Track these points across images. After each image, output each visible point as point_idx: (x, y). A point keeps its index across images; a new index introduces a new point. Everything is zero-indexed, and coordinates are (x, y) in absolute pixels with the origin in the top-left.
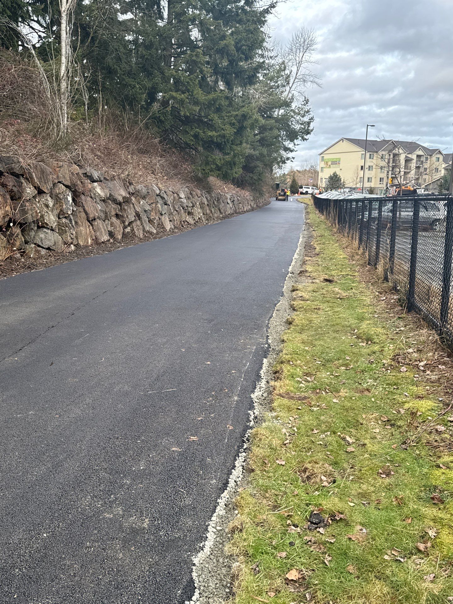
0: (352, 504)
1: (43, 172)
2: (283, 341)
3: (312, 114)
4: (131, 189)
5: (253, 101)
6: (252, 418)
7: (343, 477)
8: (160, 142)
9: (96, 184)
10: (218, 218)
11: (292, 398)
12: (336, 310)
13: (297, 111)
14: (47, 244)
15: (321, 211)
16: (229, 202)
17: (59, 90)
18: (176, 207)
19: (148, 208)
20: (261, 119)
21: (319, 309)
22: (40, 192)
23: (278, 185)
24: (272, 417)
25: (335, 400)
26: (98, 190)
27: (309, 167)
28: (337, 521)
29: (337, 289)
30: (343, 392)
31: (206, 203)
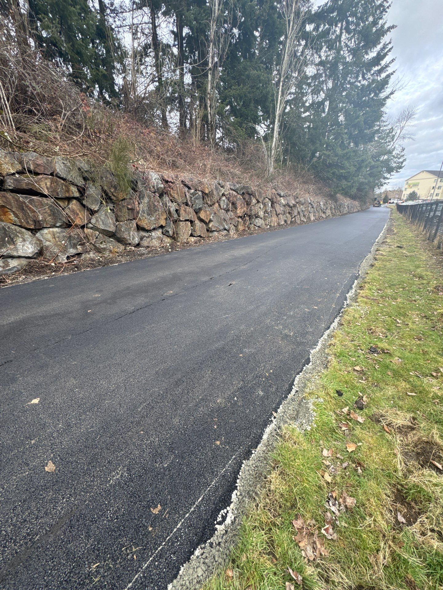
0: (395, 348)
1: (260, 193)
2: (367, 273)
3: (405, 157)
4: (297, 200)
5: (369, 152)
6: (345, 304)
7: (392, 336)
8: (314, 177)
9: (282, 198)
10: (339, 215)
11: (369, 299)
12: (402, 261)
13: (396, 156)
14: (258, 224)
15: (401, 212)
16: (346, 207)
17: (271, 155)
18: (318, 209)
19: (304, 209)
20: (372, 161)
21: (391, 260)
22: (258, 202)
23: (376, 199)
24: (356, 305)
25: (393, 303)
26: (283, 201)
27: (398, 188)
28: (385, 353)
29: (404, 251)
30: (399, 300)
31: (333, 207)
